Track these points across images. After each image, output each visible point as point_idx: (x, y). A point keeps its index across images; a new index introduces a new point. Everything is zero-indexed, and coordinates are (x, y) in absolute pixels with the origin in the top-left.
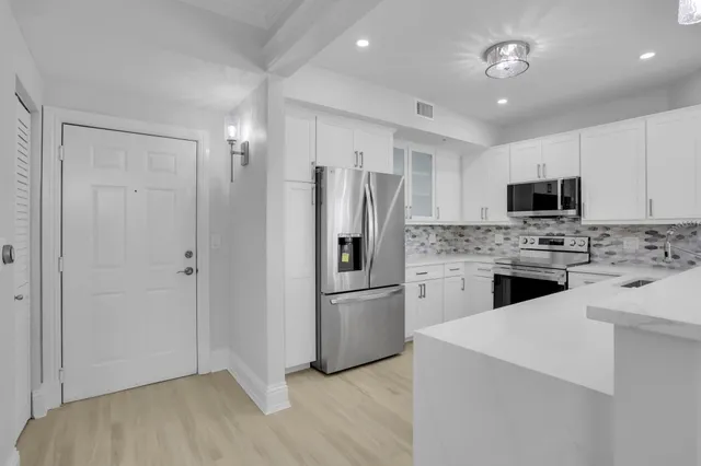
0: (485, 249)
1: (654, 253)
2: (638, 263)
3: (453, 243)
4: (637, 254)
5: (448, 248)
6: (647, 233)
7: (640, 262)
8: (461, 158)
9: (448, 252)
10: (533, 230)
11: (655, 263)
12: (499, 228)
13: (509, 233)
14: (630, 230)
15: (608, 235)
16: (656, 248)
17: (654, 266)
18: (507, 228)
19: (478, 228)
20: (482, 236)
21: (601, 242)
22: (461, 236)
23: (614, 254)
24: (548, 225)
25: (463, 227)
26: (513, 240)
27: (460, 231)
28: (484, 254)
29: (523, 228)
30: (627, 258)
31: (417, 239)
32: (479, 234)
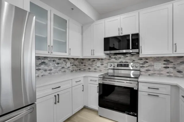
0: (92, 69)
1: (168, 70)
2: (160, 74)
3: (79, 66)
4: (160, 70)
5: (77, 69)
6: (164, 61)
7: (162, 74)
8: (82, 27)
9: (76, 71)
10: (114, 60)
11: (168, 74)
12: (98, 59)
13: (103, 62)
14: (157, 59)
15: (147, 62)
16: (168, 67)
17: (168, 76)
18: (102, 59)
19: (89, 59)
20: (91, 63)
21: (144, 65)
22: (82, 63)
23: (150, 70)
24: (120, 58)
25: (83, 59)
26: (105, 65)
27: (82, 61)
28: (92, 71)
29: (109, 60)
30: (155, 72)
31: (59, 65)
32: (90, 62)
